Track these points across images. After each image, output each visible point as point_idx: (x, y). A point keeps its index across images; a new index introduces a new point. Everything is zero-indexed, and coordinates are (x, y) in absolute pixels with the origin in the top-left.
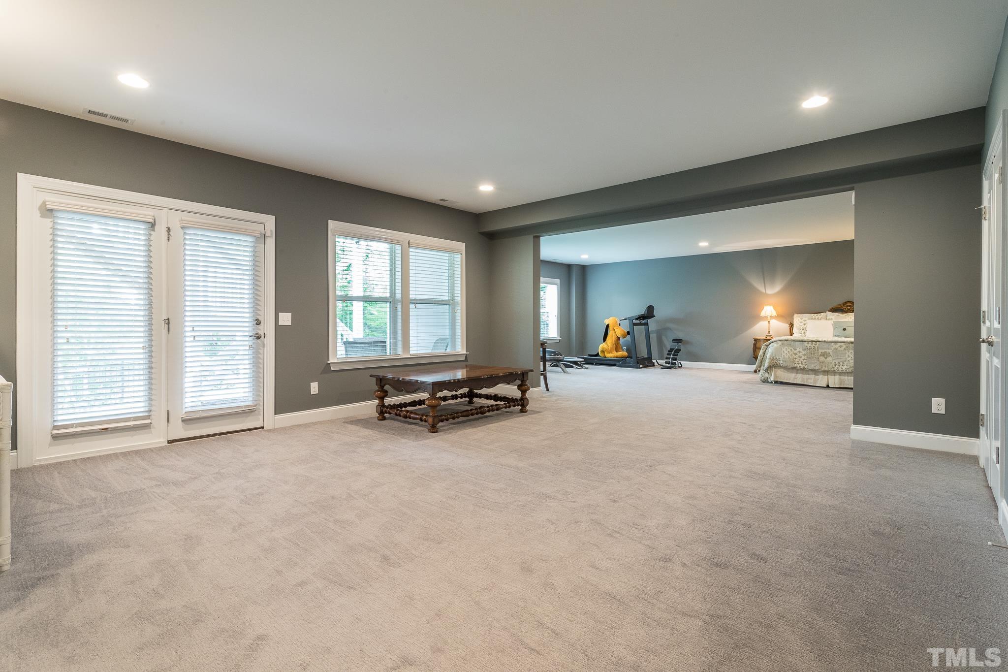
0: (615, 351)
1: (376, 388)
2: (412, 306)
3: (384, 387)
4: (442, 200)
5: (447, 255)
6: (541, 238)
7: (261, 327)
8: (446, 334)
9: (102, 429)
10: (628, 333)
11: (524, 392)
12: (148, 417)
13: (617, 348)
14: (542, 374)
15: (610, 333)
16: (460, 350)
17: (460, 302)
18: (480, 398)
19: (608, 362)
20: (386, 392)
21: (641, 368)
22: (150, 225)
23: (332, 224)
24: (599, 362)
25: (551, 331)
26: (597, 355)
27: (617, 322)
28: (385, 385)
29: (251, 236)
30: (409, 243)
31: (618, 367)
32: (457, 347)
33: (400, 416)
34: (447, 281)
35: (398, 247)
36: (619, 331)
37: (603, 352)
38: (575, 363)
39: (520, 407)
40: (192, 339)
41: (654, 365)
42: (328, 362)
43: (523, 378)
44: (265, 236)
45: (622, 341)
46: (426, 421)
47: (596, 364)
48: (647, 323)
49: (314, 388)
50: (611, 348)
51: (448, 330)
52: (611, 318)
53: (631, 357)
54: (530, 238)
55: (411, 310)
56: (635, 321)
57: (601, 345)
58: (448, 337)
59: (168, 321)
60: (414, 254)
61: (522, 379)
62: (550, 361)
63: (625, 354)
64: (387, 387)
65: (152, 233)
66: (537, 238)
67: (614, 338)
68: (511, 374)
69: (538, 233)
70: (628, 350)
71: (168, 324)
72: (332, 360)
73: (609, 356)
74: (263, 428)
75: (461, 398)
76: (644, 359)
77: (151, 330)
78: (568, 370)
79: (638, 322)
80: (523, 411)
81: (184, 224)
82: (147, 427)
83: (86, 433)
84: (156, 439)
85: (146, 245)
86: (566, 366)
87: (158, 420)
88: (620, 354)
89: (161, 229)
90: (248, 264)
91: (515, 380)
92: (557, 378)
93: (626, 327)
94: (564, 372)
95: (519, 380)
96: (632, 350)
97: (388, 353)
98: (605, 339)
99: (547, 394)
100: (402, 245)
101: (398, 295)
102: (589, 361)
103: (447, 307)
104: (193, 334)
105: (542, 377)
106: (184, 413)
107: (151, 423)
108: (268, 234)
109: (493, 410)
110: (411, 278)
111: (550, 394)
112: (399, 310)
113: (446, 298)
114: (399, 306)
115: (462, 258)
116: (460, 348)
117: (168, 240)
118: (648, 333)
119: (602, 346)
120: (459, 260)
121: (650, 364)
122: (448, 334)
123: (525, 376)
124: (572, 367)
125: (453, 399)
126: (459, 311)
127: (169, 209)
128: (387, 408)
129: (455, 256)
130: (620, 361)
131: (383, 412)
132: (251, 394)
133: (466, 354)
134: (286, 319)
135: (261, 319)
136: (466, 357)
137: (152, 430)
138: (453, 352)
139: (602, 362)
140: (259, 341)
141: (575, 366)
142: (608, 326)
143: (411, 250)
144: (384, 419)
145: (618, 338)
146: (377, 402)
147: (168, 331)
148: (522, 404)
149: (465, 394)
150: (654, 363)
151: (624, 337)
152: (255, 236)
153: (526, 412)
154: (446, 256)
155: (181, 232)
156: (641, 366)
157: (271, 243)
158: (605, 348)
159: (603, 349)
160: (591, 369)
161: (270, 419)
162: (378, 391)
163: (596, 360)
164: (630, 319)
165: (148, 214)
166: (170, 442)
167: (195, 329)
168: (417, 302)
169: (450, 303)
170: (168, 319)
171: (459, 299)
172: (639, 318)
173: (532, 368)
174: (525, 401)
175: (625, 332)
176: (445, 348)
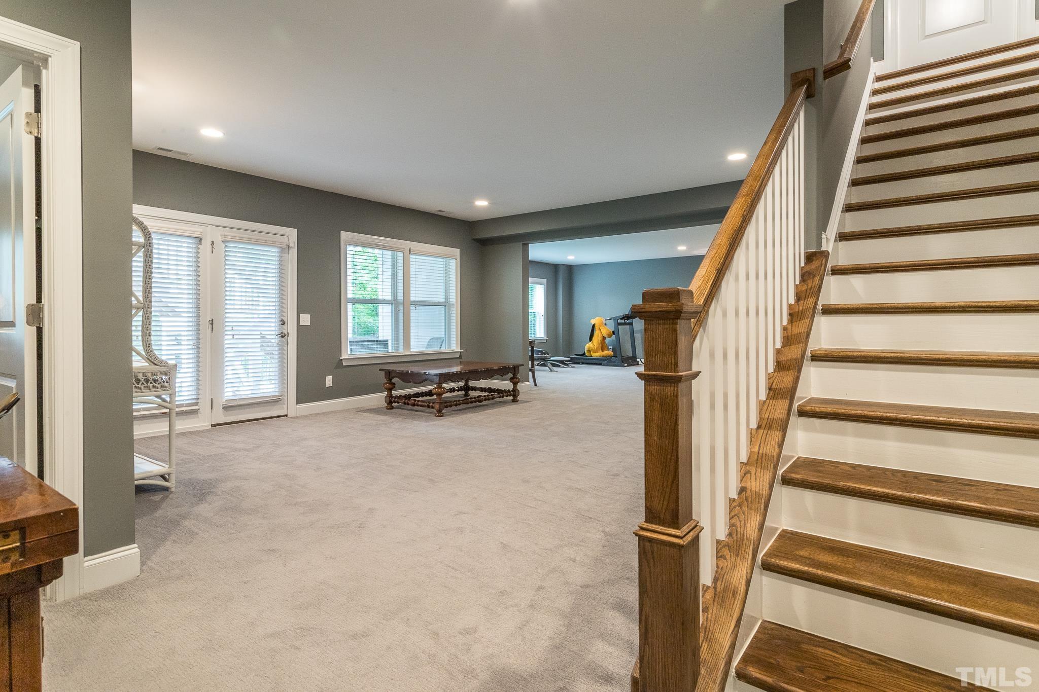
0: (601, 351)
1: (385, 381)
2: (412, 307)
3: (392, 379)
4: (440, 211)
5: (442, 260)
6: (529, 245)
7: (285, 327)
8: (441, 333)
9: (162, 413)
10: (614, 333)
11: (515, 384)
12: (196, 404)
13: (603, 347)
14: (530, 370)
15: (597, 332)
16: (455, 348)
17: (455, 303)
18: (475, 391)
19: (594, 361)
20: (394, 384)
21: (626, 366)
22: (198, 240)
23: (344, 235)
24: (584, 361)
25: (539, 331)
26: (584, 354)
27: (602, 322)
28: (393, 378)
29: (278, 247)
30: (410, 250)
31: (603, 365)
32: (452, 346)
33: (408, 404)
34: (443, 284)
35: (400, 254)
36: (605, 331)
37: (589, 351)
38: (562, 362)
39: (511, 398)
40: (231, 337)
41: (638, 364)
42: (341, 358)
43: (515, 371)
44: (288, 247)
45: (607, 340)
46: (433, 407)
47: (583, 363)
48: (632, 323)
49: (329, 382)
50: (597, 348)
51: (443, 330)
52: (597, 318)
53: (616, 357)
54: (518, 246)
55: (411, 311)
56: (619, 321)
57: (587, 345)
58: (443, 336)
59: (212, 322)
60: (414, 260)
61: (513, 372)
62: (537, 360)
63: (611, 353)
64: (395, 380)
65: (200, 246)
66: (526, 246)
67: (600, 338)
68: (504, 367)
69: (526, 241)
70: (614, 350)
71: (212, 324)
72: (343, 357)
73: (595, 355)
74: (286, 416)
75: (458, 391)
76: (629, 358)
77: (198, 330)
78: (555, 368)
79: (623, 321)
80: (515, 401)
81: (226, 239)
82: (195, 412)
83: (149, 417)
84: (201, 423)
85: (195, 257)
86: (554, 365)
87: (204, 406)
88: (605, 353)
89: (206, 243)
90: (274, 271)
91: (508, 373)
92: (544, 376)
93: (611, 327)
94: (551, 371)
95: (511, 373)
96: (617, 349)
97: (390, 351)
98: (591, 339)
99: (536, 388)
100: (404, 252)
101: (400, 297)
102: (576, 361)
103: (443, 308)
104: (234, 333)
105: (530, 373)
106: (224, 401)
107: (199, 409)
108: (292, 245)
109: (489, 400)
110: (411, 282)
111: (538, 388)
112: (401, 311)
113: (441, 299)
114: (401, 308)
115: (456, 264)
116: (455, 346)
117: (212, 252)
118: (632, 333)
119: (589, 345)
120: (454, 265)
121: (634, 363)
122: (443, 333)
123: (516, 369)
124: (559, 366)
125: (451, 392)
126: (454, 312)
127: (213, 225)
128: (395, 398)
129: (451, 261)
130: (606, 360)
131: (391, 402)
132: (277, 386)
133: (461, 352)
134: (306, 319)
135: (285, 319)
136: (460, 355)
137: (199, 415)
138: (449, 350)
139: (588, 361)
140: (283, 339)
141: (562, 365)
142: (594, 326)
143: (411, 256)
144: (392, 408)
145: (604, 338)
146: (385, 394)
147: (212, 330)
148: (514, 394)
149: (461, 387)
150: (638, 362)
151: (610, 336)
152: (280, 247)
153: (517, 402)
154: (441, 262)
155: (223, 245)
156: (626, 365)
157: (294, 253)
158: (591, 347)
159: (589, 348)
160: (577, 368)
161: (291, 407)
162: (387, 383)
163: (582, 359)
164: (615, 319)
165: (197, 230)
166: (213, 426)
167: (234, 328)
168: (417, 304)
169: (446, 305)
170: (212, 320)
171: (454, 300)
172: (623, 318)
173: (522, 363)
174: (517, 392)
175: (610, 332)
176: (440, 346)
